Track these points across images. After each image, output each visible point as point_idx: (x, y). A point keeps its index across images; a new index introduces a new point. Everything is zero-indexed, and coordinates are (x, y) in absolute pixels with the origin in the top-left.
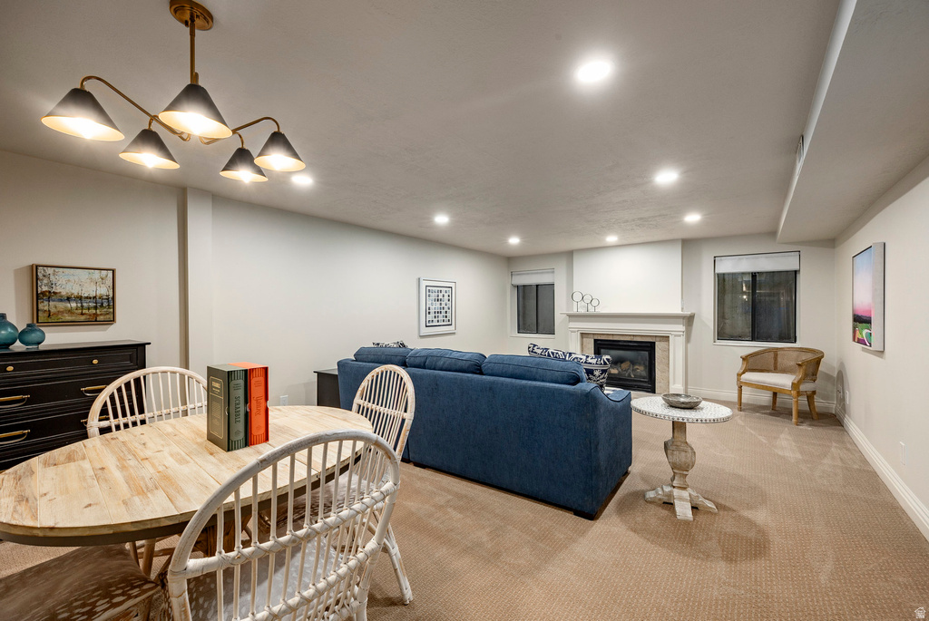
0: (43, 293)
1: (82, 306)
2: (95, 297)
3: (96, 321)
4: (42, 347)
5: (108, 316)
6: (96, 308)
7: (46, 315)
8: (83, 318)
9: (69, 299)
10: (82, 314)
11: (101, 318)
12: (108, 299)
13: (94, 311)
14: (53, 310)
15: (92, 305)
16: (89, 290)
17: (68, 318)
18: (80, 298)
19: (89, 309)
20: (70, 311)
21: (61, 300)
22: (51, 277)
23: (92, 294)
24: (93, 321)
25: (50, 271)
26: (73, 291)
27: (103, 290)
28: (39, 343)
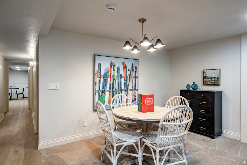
0: (204, 77)
1: (212, 80)
2: (214, 78)
3: (215, 84)
4: (197, 90)
5: (217, 83)
6: (215, 81)
7: (205, 82)
8: (212, 83)
9: (209, 78)
10: (212, 82)
11: (216, 84)
12: (217, 78)
13: (214, 82)
14: (206, 81)
15: (214, 80)
16: (213, 76)
17: (209, 83)
18: (211, 78)
19: (213, 81)
20: (209, 82)
21: (207, 79)
22: (206, 73)
23: (214, 77)
24: (214, 84)
25: (206, 71)
26: (210, 76)
27: (216, 76)
28: (197, 89)
